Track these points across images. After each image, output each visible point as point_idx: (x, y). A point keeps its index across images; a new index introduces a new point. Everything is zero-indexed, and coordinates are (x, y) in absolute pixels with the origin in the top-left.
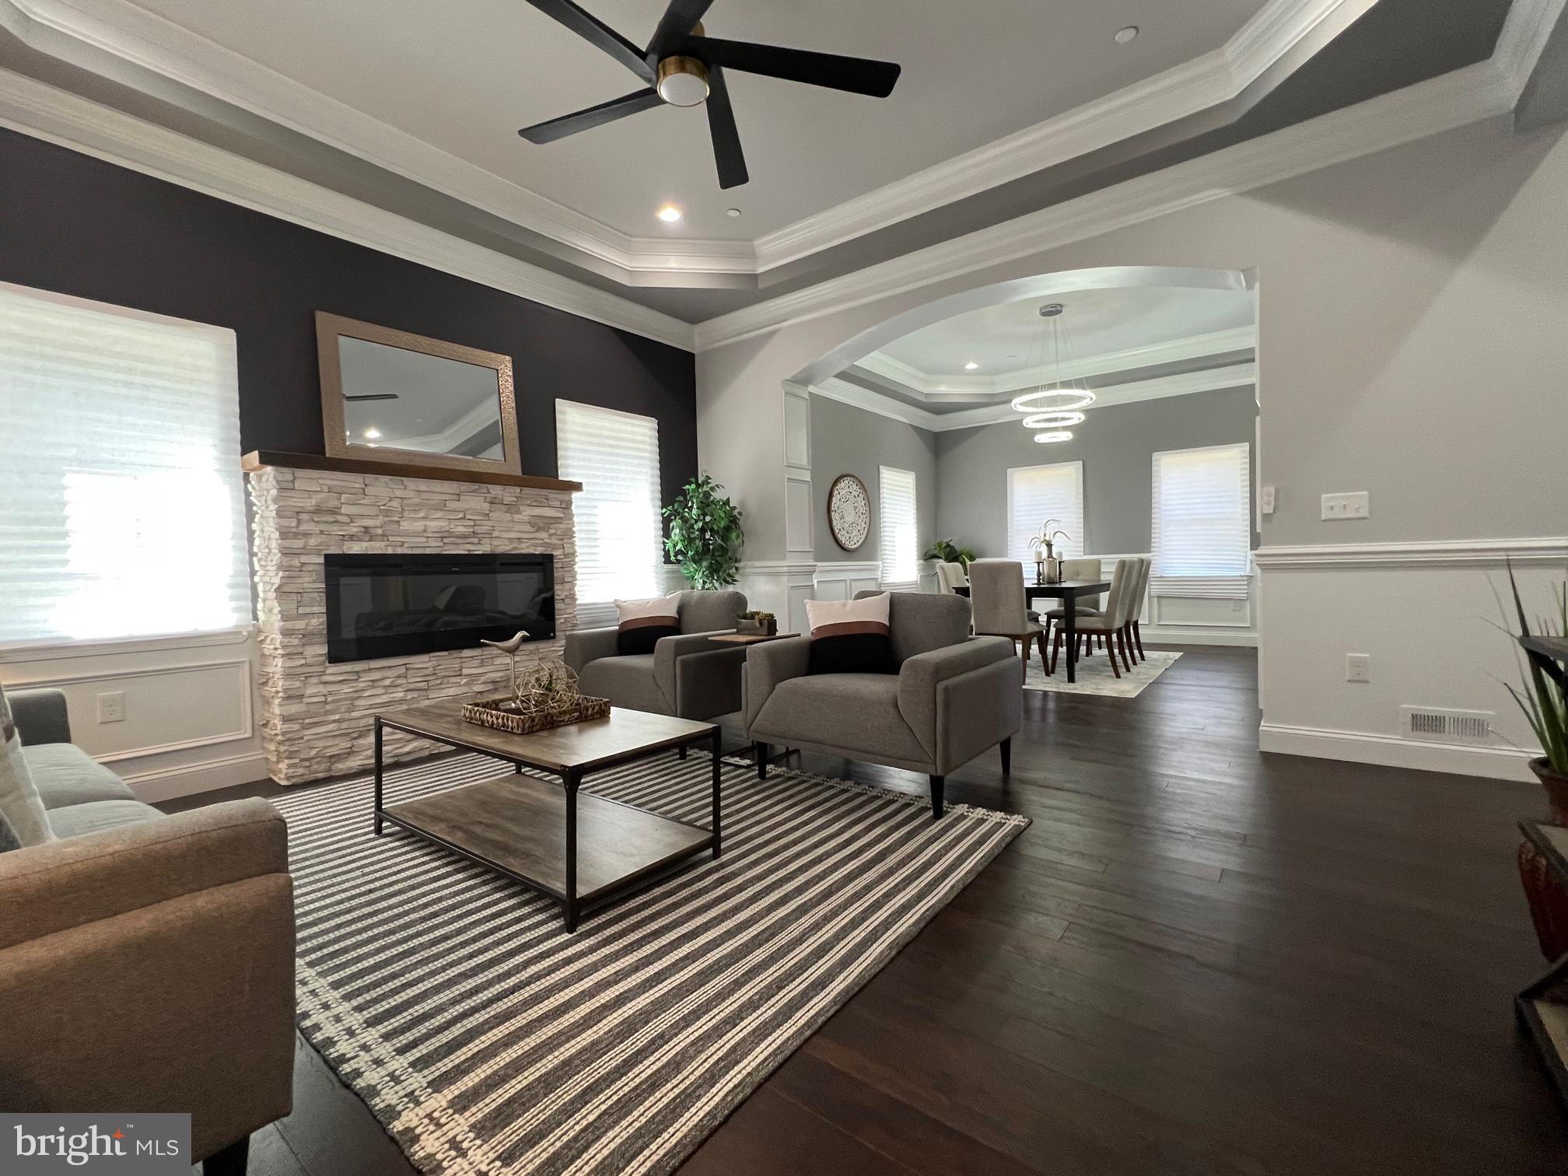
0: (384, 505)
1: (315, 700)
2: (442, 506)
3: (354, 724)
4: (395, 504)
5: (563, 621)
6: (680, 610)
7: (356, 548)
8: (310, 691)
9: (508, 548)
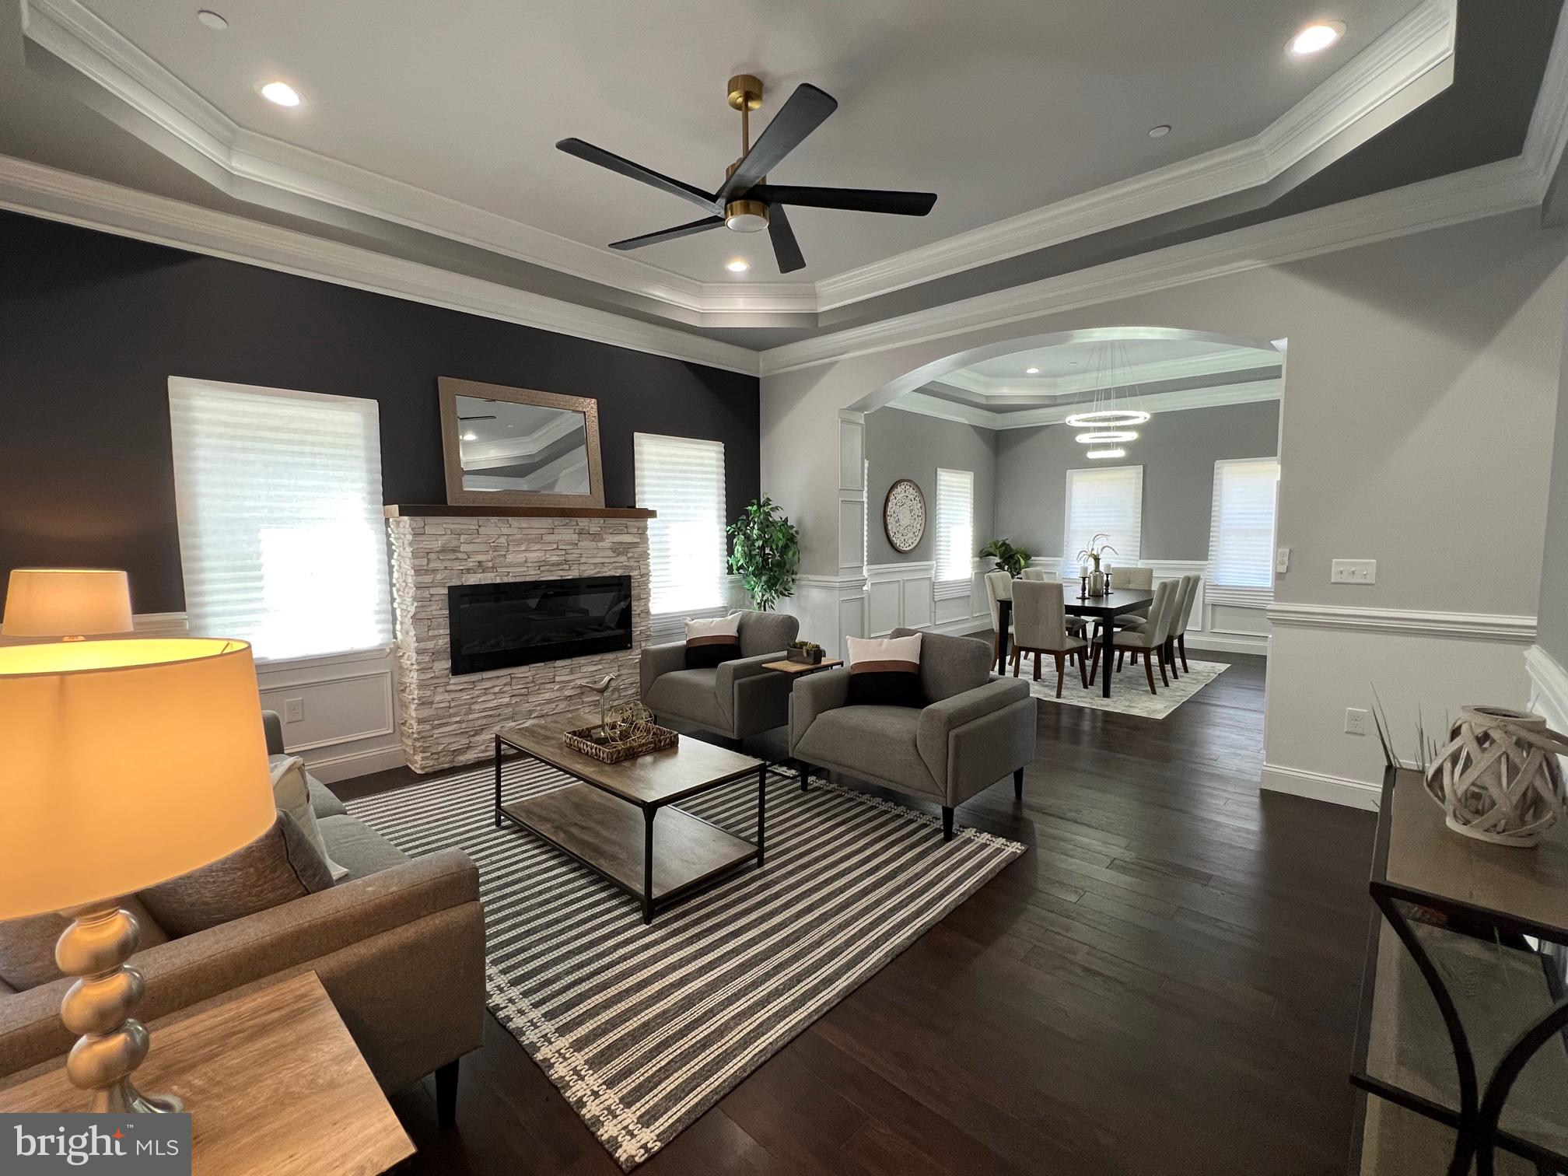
0: (494, 542)
1: (442, 705)
2: (539, 540)
3: (470, 724)
4: (503, 540)
5: (638, 633)
6: (740, 630)
7: (472, 580)
8: (438, 698)
9: (593, 572)
